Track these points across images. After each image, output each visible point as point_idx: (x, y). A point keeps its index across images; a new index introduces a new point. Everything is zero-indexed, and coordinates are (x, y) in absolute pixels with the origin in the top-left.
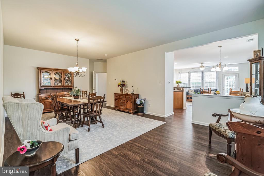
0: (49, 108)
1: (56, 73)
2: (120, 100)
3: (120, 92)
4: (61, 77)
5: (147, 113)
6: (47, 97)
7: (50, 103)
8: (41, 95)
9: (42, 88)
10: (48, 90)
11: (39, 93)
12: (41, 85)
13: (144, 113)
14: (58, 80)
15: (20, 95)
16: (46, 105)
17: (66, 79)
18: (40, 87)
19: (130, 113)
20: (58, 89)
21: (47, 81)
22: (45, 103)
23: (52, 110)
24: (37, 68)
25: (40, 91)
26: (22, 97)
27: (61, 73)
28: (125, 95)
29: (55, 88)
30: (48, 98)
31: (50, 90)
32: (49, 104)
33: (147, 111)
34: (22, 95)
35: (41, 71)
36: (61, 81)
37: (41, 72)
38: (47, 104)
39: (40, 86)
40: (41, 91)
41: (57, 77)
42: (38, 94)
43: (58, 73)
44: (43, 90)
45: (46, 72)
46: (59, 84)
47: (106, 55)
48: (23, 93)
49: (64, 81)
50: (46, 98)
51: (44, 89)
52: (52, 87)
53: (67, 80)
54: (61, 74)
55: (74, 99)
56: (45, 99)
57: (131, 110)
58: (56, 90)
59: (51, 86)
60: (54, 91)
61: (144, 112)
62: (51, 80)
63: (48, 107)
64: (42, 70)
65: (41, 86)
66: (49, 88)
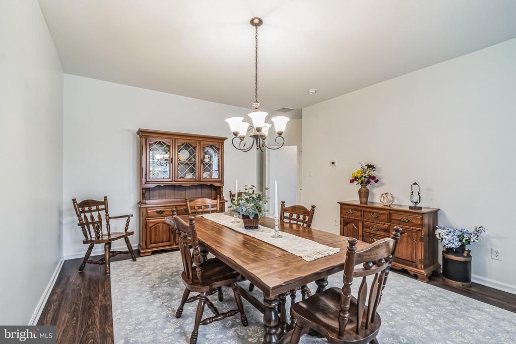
0: (165, 240)
1: (182, 145)
2: (363, 226)
3: (355, 199)
4: (194, 157)
5: (484, 281)
6: (160, 211)
7: (168, 225)
8: (146, 204)
9: (149, 186)
10: (162, 191)
11: (143, 199)
12: (146, 178)
13: (473, 280)
14: (187, 164)
15: (97, 203)
16: (158, 231)
17: (204, 162)
18: (143, 183)
19: (415, 277)
20: (185, 188)
21: (162, 168)
22: (156, 228)
23: (172, 245)
24: (138, 133)
25: (145, 193)
26: (102, 210)
27: (194, 145)
28: (387, 212)
29: (180, 186)
30: (164, 211)
31: (167, 191)
32: (166, 228)
33: (484, 275)
34: (101, 203)
35: (148, 138)
36: (194, 165)
37: (146, 144)
38: (161, 228)
39: (144, 180)
40: (147, 195)
41: (184, 155)
42: (139, 201)
43: (187, 145)
44: (150, 191)
45: (160, 143)
46: (189, 176)
47: (312, 91)
48: (105, 198)
49: (202, 167)
50: (157, 212)
51: (153, 189)
52: (173, 183)
53: (207, 164)
54: (195, 148)
55: (246, 227)
56: (156, 214)
57: (420, 266)
58: (181, 190)
59: (171, 180)
60: (176, 192)
61: (472, 275)
62: (171, 165)
63: (163, 237)
64: (149, 136)
65: (148, 180)
66: (165, 186)
